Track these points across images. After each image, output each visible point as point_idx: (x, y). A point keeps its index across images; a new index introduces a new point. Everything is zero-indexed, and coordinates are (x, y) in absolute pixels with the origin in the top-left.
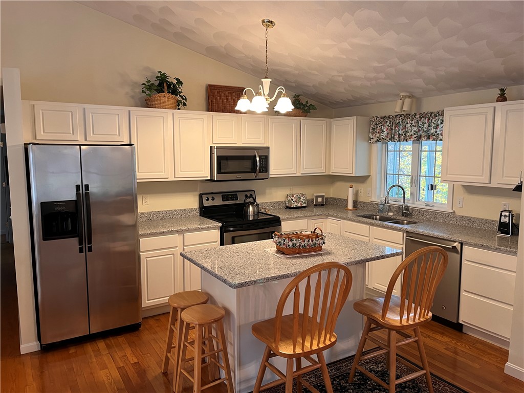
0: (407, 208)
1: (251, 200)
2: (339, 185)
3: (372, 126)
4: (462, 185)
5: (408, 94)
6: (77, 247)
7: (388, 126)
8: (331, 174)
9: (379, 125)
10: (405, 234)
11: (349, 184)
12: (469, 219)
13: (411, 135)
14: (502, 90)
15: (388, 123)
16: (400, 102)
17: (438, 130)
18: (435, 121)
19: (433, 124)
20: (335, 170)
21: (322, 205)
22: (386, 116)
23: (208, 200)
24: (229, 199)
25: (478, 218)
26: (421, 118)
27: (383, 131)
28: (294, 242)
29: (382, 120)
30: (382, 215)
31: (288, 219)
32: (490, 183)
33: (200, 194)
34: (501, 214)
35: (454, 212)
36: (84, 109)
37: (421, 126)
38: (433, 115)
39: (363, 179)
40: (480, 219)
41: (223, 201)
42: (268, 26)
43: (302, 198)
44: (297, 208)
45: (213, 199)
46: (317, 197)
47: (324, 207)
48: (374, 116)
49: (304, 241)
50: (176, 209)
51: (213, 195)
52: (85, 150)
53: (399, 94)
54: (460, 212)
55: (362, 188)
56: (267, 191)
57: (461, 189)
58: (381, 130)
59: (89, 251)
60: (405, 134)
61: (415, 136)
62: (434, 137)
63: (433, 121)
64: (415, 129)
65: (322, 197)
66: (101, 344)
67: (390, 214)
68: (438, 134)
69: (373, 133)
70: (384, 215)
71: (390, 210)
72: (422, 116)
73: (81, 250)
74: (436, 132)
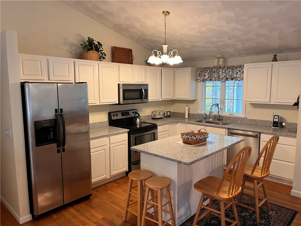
0: (220, 116)
1: (137, 115)
2: (177, 105)
3: (198, 73)
4: (250, 103)
5: (221, 56)
6: (56, 149)
7: (209, 73)
8: (175, 99)
9: (203, 72)
10: (227, 130)
11: (185, 105)
12: (255, 120)
13: (223, 78)
14: (275, 56)
15: (208, 71)
16: (217, 60)
17: (237, 75)
18: (236, 70)
19: (235, 72)
20: (178, 97)
21: (170, 116)
22: (207, 68)
23: (114, 116)
24: (125, 115)
25: (259, 120)
26: (228, 69)
27: (206, 76)
28: (197, 137)
29: (204, 69)
30: (206, 120)
31: (160, 125)
32: (270, 102)
33: (109, 112)
34: (274, 117)
35: (246, 117)
36: (48, 59)
37: (227, 73)
38: (234, 67)
39: (192, 102)
40: (261, 120)
41: (122, 116)
42: (166, 15)
43: (161, 113)
44: (159, 118)
45: (117, 115)
46: (167, 112)
47: (171, 117)
48: (200, 67)
49: (201, 137)
50: (96, 122)
51: (117, 113)
52: (60, 86)
53: (216, 56)
54: (249, 117)
55: (191, 106)
56: (143, 110)
57: (250, 105)
58: (205, 75)
59: (63, 152)
60: (219, 77)
61: (225, 78)
62: (236, 79)
63: (235, 70)
64: (224, 74)
65: (170, 112)
66: (72, 210)
67: (211, 120)
68: (237, 77)
69: (199, 76)
70: (207, 120)
71: (210, 118)
72: (228, 68)
73: (58, 151)
74: (236, 76)
